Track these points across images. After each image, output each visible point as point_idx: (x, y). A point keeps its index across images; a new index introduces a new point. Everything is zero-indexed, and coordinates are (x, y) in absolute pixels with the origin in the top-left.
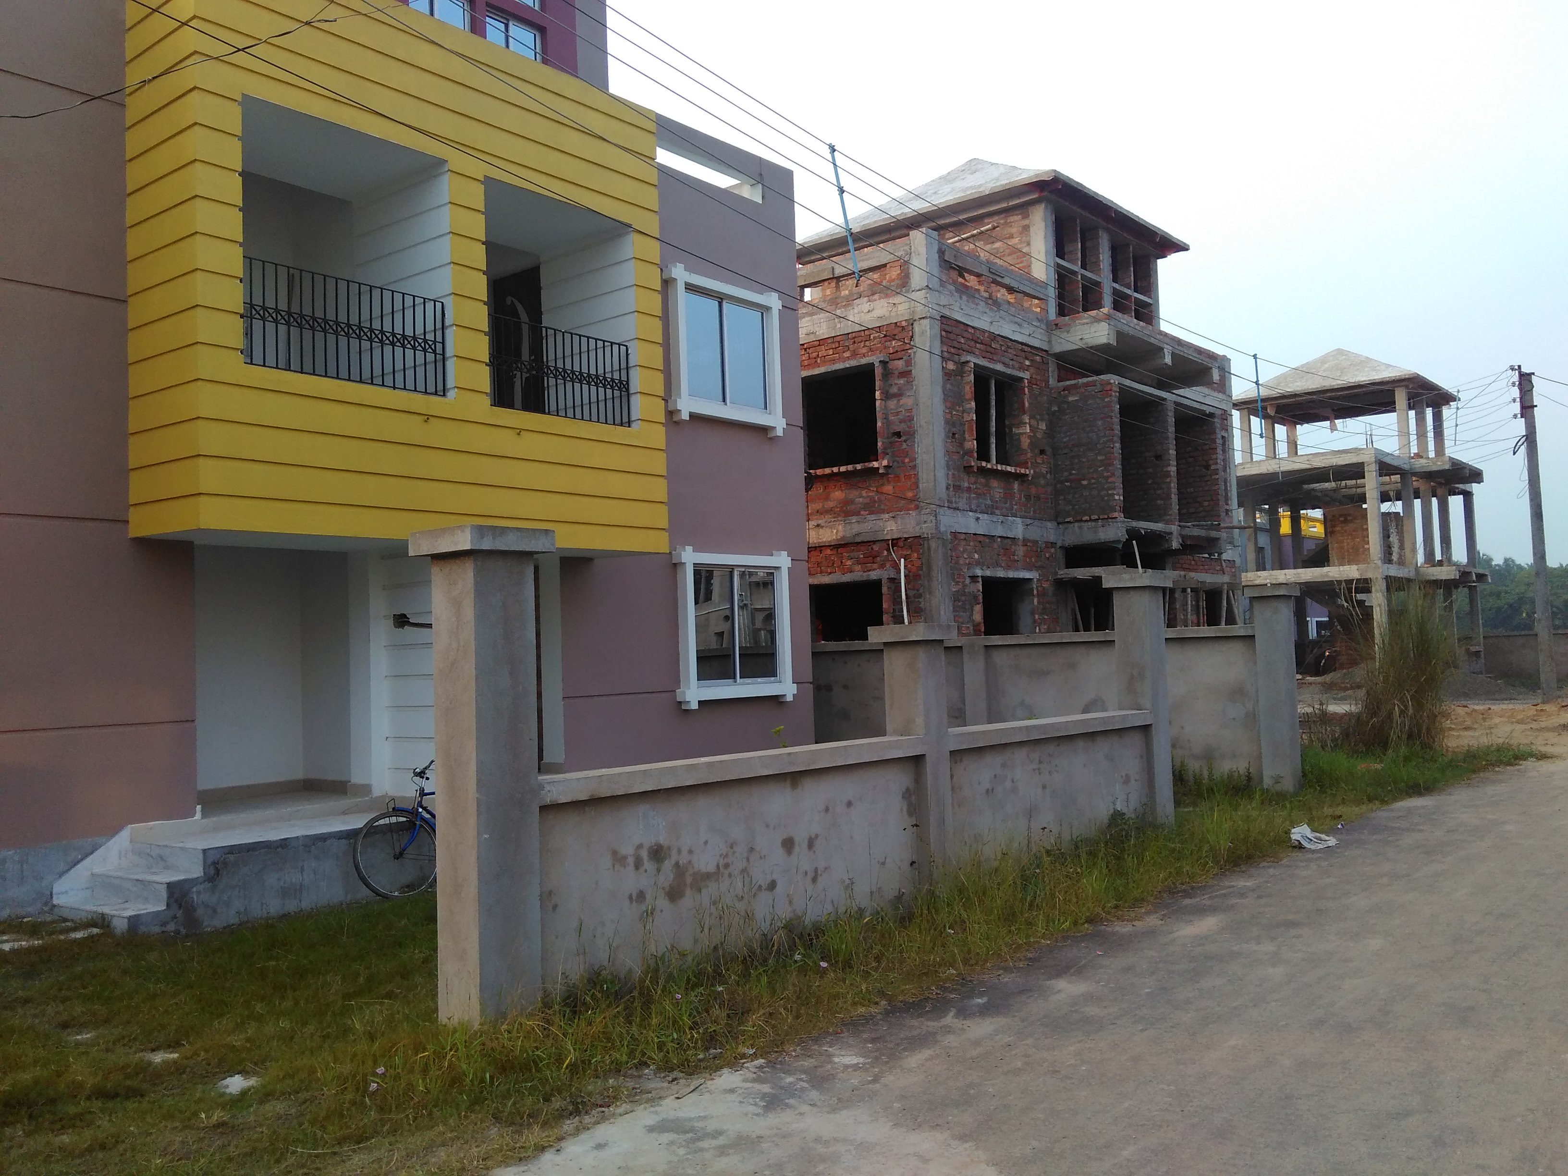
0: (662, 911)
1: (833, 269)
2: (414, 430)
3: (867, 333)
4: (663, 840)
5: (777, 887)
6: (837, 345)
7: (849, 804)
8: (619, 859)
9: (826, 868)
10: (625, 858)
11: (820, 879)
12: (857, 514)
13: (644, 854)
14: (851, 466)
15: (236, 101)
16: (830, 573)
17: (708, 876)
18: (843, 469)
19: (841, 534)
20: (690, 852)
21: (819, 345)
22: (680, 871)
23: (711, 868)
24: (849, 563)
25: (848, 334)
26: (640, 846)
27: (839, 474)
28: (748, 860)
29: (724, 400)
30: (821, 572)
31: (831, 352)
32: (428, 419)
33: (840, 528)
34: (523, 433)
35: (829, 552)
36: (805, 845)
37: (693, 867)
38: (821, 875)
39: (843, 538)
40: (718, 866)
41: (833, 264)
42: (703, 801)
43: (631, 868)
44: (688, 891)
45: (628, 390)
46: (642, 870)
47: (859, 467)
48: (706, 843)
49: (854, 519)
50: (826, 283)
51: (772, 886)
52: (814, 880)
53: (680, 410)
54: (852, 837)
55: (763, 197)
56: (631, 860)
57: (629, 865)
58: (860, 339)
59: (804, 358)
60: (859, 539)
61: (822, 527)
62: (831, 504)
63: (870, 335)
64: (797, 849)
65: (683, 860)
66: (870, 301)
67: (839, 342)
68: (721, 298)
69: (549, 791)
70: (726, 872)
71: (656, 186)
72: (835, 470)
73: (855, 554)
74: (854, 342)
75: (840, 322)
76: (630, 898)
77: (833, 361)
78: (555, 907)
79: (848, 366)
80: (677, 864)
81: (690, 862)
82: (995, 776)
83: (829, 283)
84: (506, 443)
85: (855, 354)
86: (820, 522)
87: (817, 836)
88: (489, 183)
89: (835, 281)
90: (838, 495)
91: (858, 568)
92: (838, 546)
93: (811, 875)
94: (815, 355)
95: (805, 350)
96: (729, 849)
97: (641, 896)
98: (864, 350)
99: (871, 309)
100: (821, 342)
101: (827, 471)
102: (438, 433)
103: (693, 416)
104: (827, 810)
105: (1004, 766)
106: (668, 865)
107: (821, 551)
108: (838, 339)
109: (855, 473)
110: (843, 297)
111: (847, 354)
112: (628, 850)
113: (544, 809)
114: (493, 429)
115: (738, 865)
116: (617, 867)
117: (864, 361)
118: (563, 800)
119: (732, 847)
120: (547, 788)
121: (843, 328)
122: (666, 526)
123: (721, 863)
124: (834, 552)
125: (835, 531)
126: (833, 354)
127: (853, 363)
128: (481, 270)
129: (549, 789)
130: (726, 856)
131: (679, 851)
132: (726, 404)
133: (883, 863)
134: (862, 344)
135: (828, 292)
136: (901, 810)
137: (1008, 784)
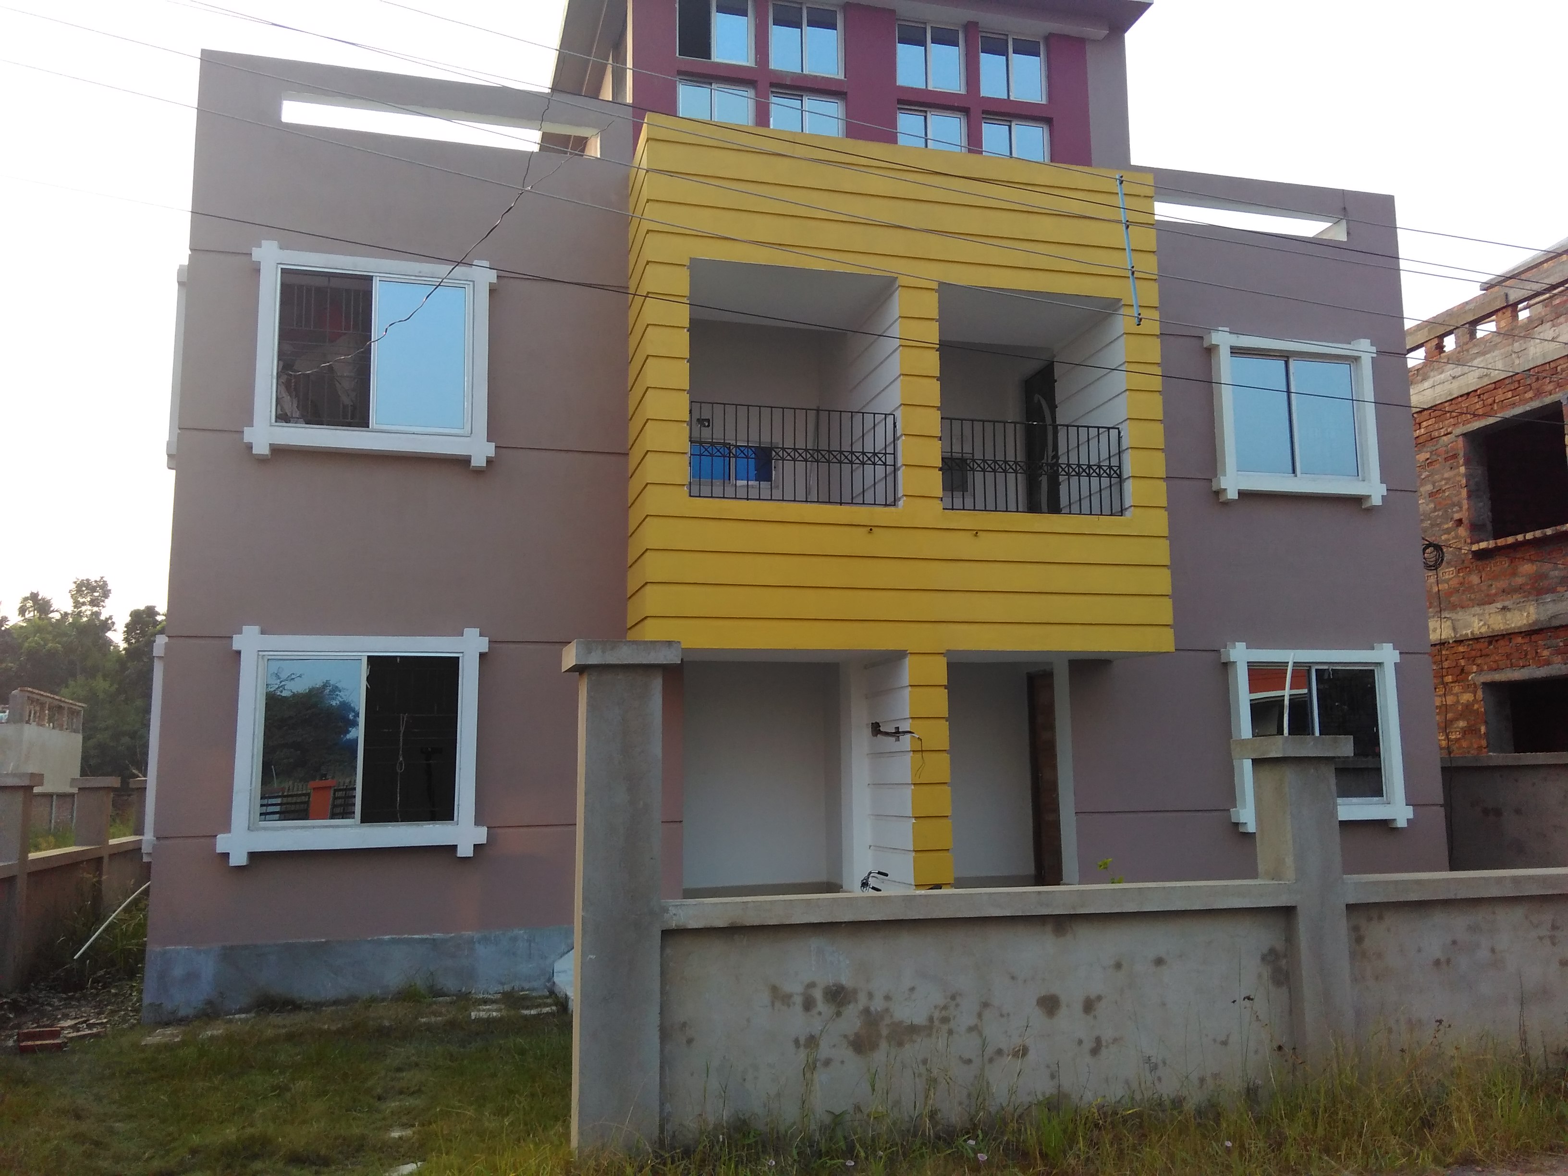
0: (842, 1062)
1: (1507, 295)
2: (858, 542)
3: (1552, 365)
4: (845, 980)
5: (1030, 1052)
6: (1517, 385)
7: (1159, 962)
8: (780, 997)
9: (1115, 1040)
10: (790, 996)
11: (1104, 1051)
12: (1552, 590)
13: (818, 994)
14: (1539, 532)
15: (685, 266)
16: (1523, 667)
17: (913, 1029)
18: (1529, 536)
19: (1533, 617)
20: (887, 998)
21: (1495, 389)
22: (871, 1019)
23: (920, 1019)
24: (1546, 653)
25: (1529, 370)
26: (812, 985)
27: (1526, 543)
28: (980, 1016)
29: (1294, 471)
30: (1512, 666)
31: (1510, 394)
32: (871, 530)
33: (1532, 610)
34: (979, 533)
35: (1519, 640)
36: (1078, 1007)
37: (892, 1016)
38: (1107, 1047)
39: (1535, 623)
40: (931, 1019)
41: (1507, 290)
42: (906, 941)
43: (798, 1008)
44: (884, 1045)
45: (1120, 476)
46: (814, 1012)
47: (1549, 531)
48: (912, 989)
49: (1548, 598)
50: (1500, 314)
51: (1022, 1052)
52: (1095, 1051)
53: (1225, 490)
54: (1164, 1004)
55: (1348, 234)
56: (798, 1000)
57: (794, 1004)
58: (1544, 374)
59: (1478, 407)
60: (1556, 623)
61: (1509, 610)
62: (1519, 580)
63: (1556, 367)
64: (1063, 1011)
65: (877, 1005)
66: (1554, 326)
67: (1519, 381)
68: (1286, 357)
69: (674, 914)
70: (945, 1028)
71: (1154, 252)
72: (1520, 537)
73: (1554, 642)
74: (1538, 379)
75: (1519, 358)
76: (797, 1042)
77: (1514, 405)
78: (690, 1041)
79: (1528, 408)
80: (867, 1011)
81: (887, 1010)
82: (1454, 942)
83: (1504, 313)
84: (964, 546)
85: (1539, 393)
86: (1506, 603)
87: (1099, 998)
88: (945, 290)
89: (1510, 309)
90: (1527, 568)
91: (1558, 659)
92: (1532, 633)
93: (1088, 1045)
94: (1490, 401)
95: (1479, 396)
96: (949, 1000)
97: (812, 1041)
98: (1550, 387)
99: (1555, 336)
100: (1498, 384)
101: (1510, 540)
102: (883, 543)
103: (1242, 493)
104: (1118, 966)
105: (1473, 929)
106: (852, 1012)
107: (1510, 639)
108: (1517, 377)
109: (1545, 540)
110: (1521, 327)
111: (1530, 394)
112: (795, 988)
113: (667, 934)
114: (948, 533)
115: (964, 1018)
116: (778, 1004)
117: (1548, 400)
118: (693, 924)
119: (953, 998)
120: (673, 910)
121: (1521, 364)
122: (1171, 622)
123: (936, 1015)
124: (1527, 640)
125: (1525, 614)
126: (1512, 397)
127: (1536, 404)
128: (934, 377)
129: (674, 912)
130: (945, 1008)
131: (870, 996)
132: (1296, 476)
133: (1225, 1043)
134: (1548, 380)
135: (1503, 324)
136: (1260, 976)
137: (1483, 954)
